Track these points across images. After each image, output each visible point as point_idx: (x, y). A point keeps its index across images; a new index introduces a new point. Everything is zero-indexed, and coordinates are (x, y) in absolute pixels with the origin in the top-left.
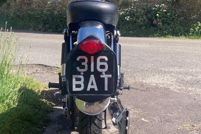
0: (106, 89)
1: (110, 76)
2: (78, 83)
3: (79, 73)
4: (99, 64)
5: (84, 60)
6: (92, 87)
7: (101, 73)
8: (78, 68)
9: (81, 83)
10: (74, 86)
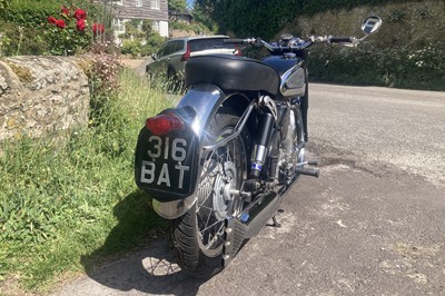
0: (180, 187)
1: (187, 168)
2: (148, 172)
3: (150, 159)
4: (175, 149)
5: (157, 142)
6: (164, 180)
7: (176, 162)
8: (149, 152)
9: (152, 172)
10: (143, 176)
